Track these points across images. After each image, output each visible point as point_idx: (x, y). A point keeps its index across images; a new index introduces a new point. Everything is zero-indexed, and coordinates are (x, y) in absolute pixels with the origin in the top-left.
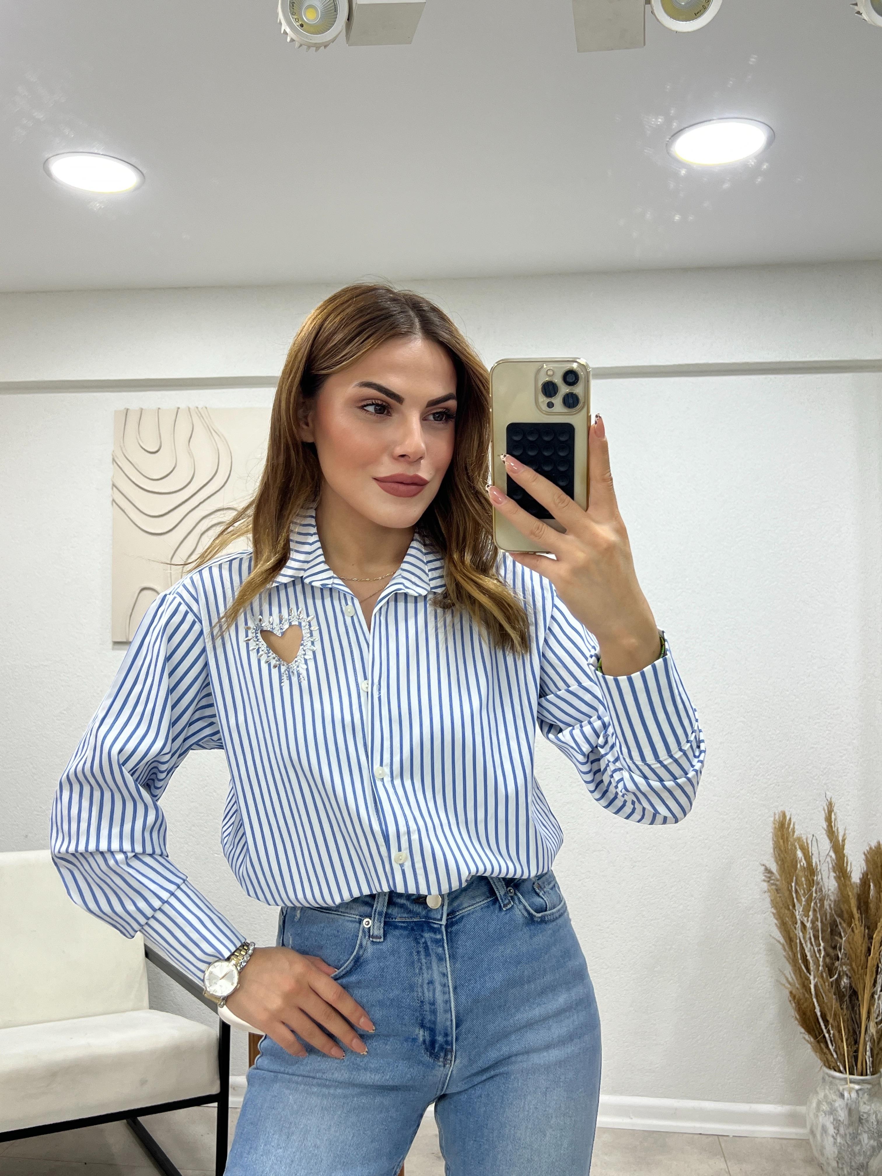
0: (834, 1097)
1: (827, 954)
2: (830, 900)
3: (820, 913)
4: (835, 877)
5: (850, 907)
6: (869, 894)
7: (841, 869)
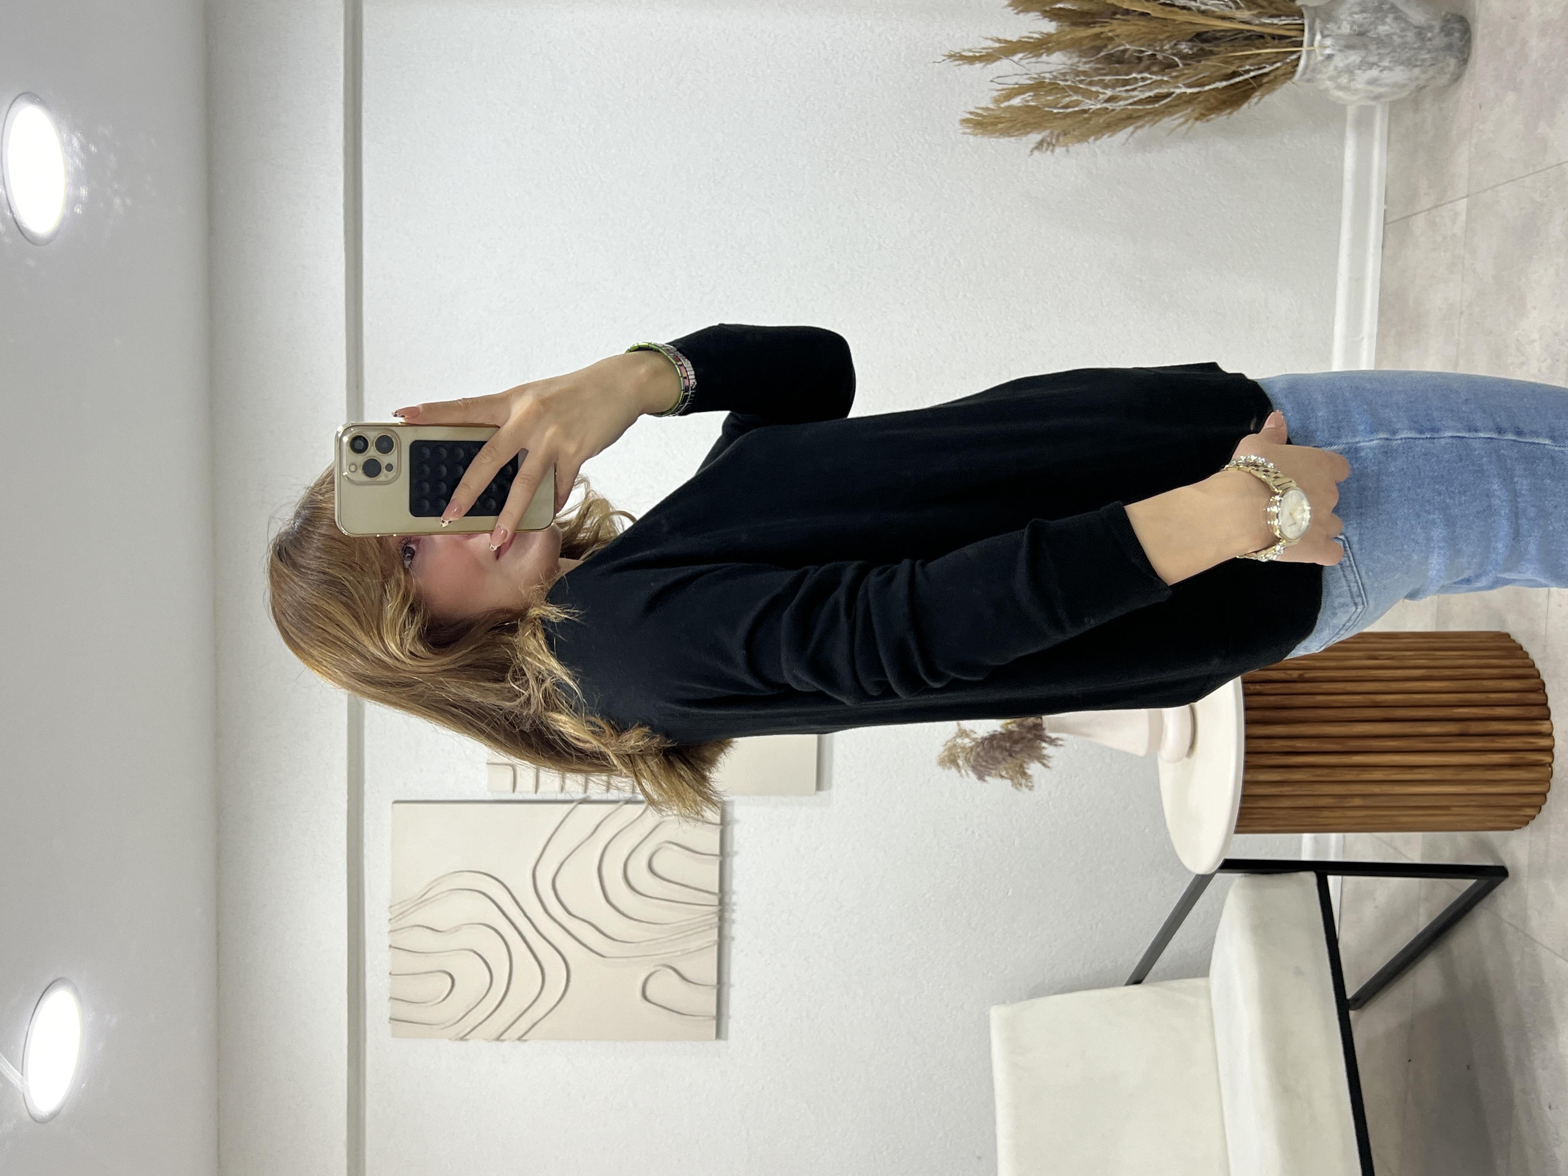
0: (1331, 68)
1: (1147, 69)
2: (1079, 62)
3: (1094, 77)
4: (1048, 55)
5: (1087, 37)
6: (1070, 10)
7: (1037, 46)
